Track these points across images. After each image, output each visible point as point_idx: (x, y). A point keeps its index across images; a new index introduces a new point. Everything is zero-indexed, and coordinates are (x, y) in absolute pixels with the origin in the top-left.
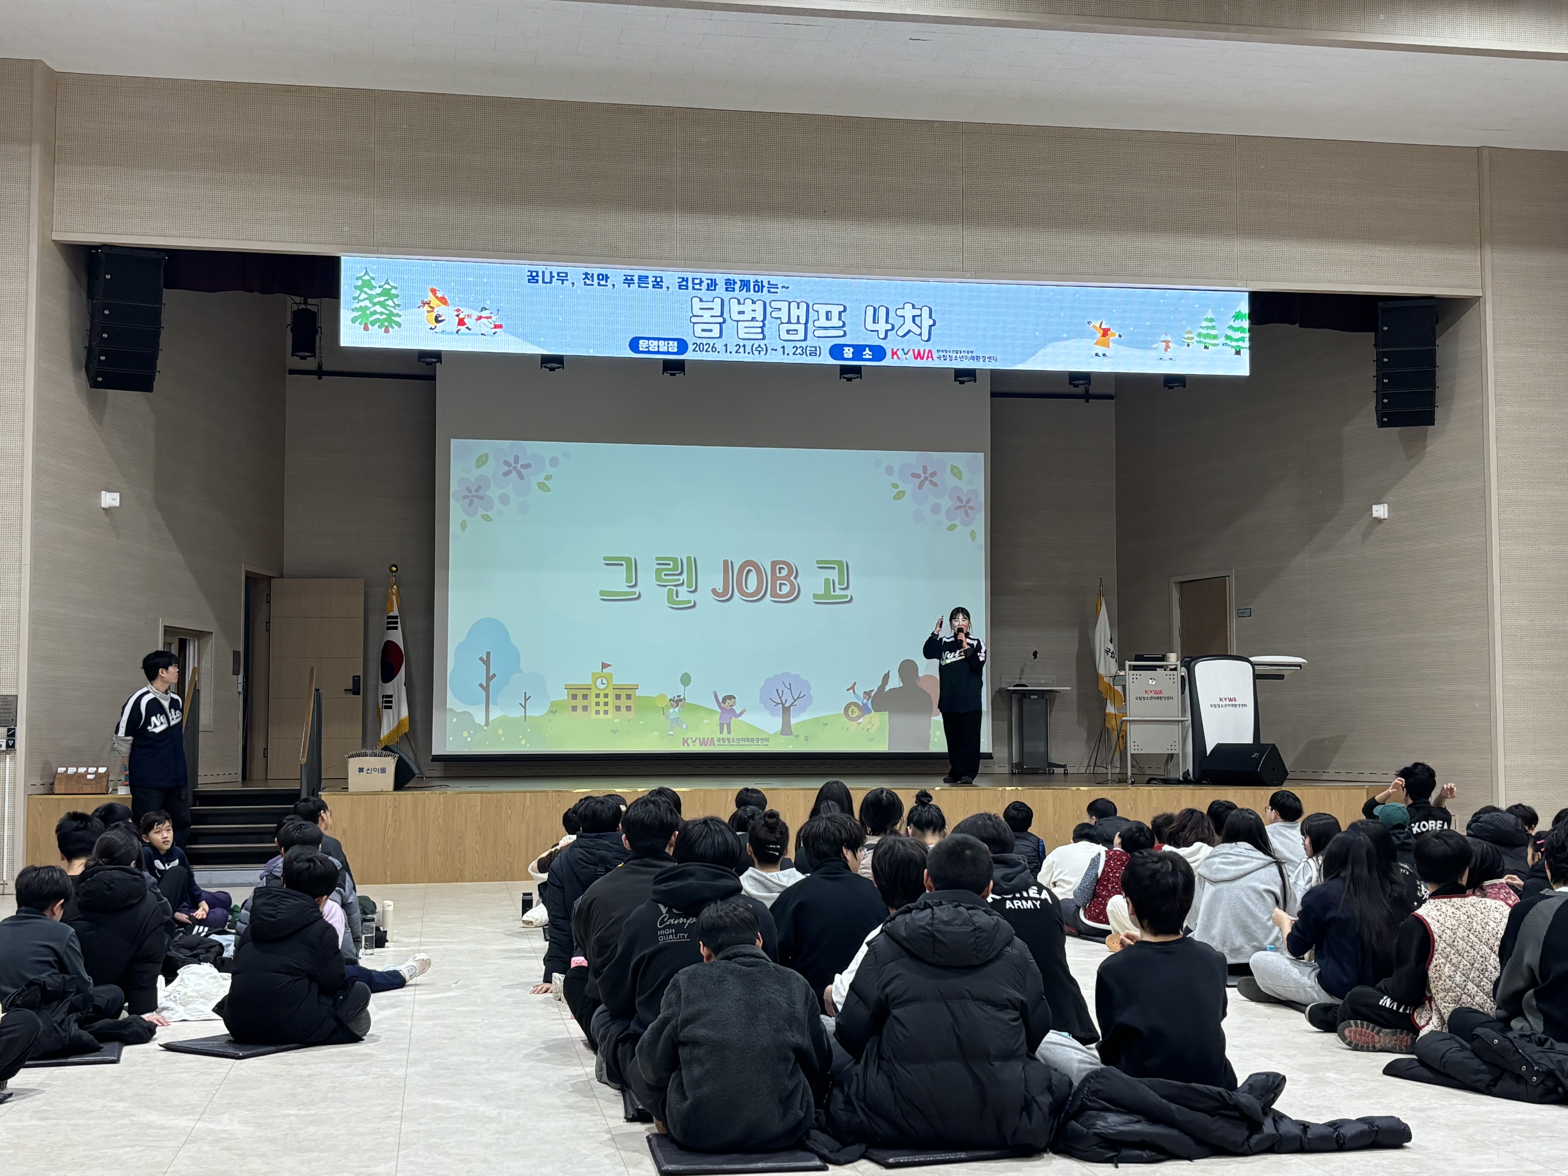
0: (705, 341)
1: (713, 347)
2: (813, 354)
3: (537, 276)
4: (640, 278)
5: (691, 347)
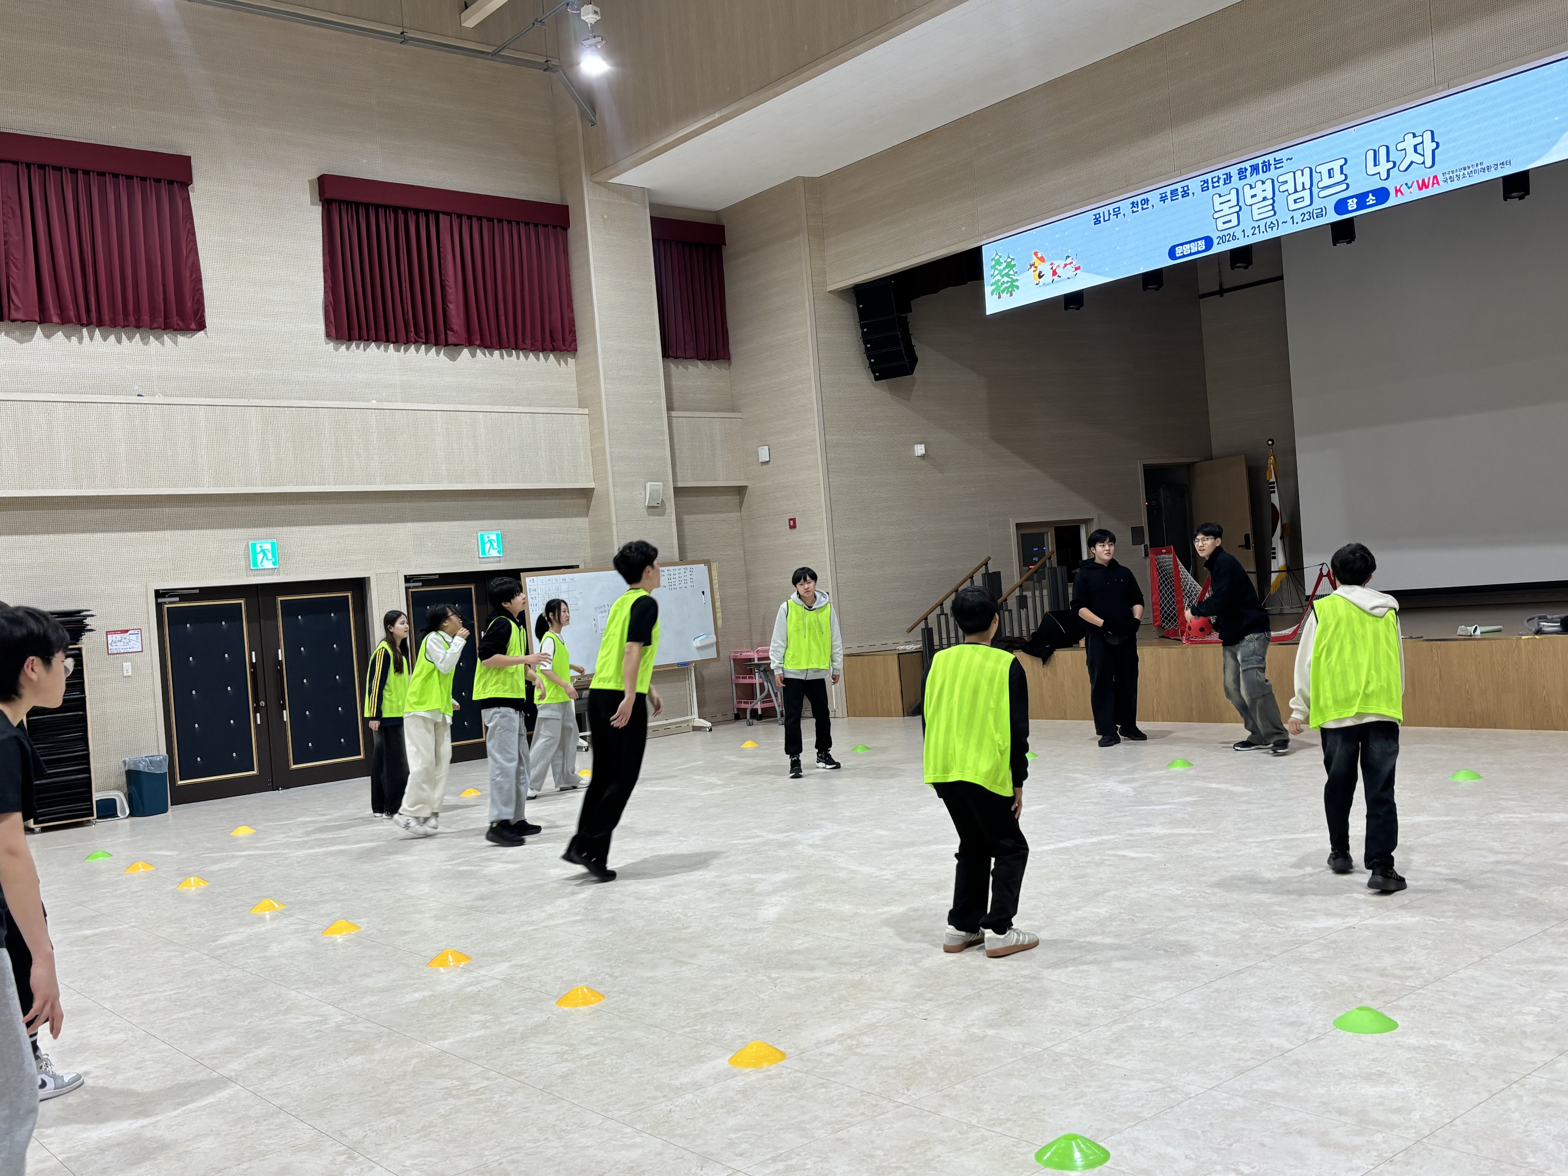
0: (1225, 233)
1: (1233, 235)
2: (1320, 215)
3: (1100, 217)
4: (1172, 192)
5: (1216, 241)
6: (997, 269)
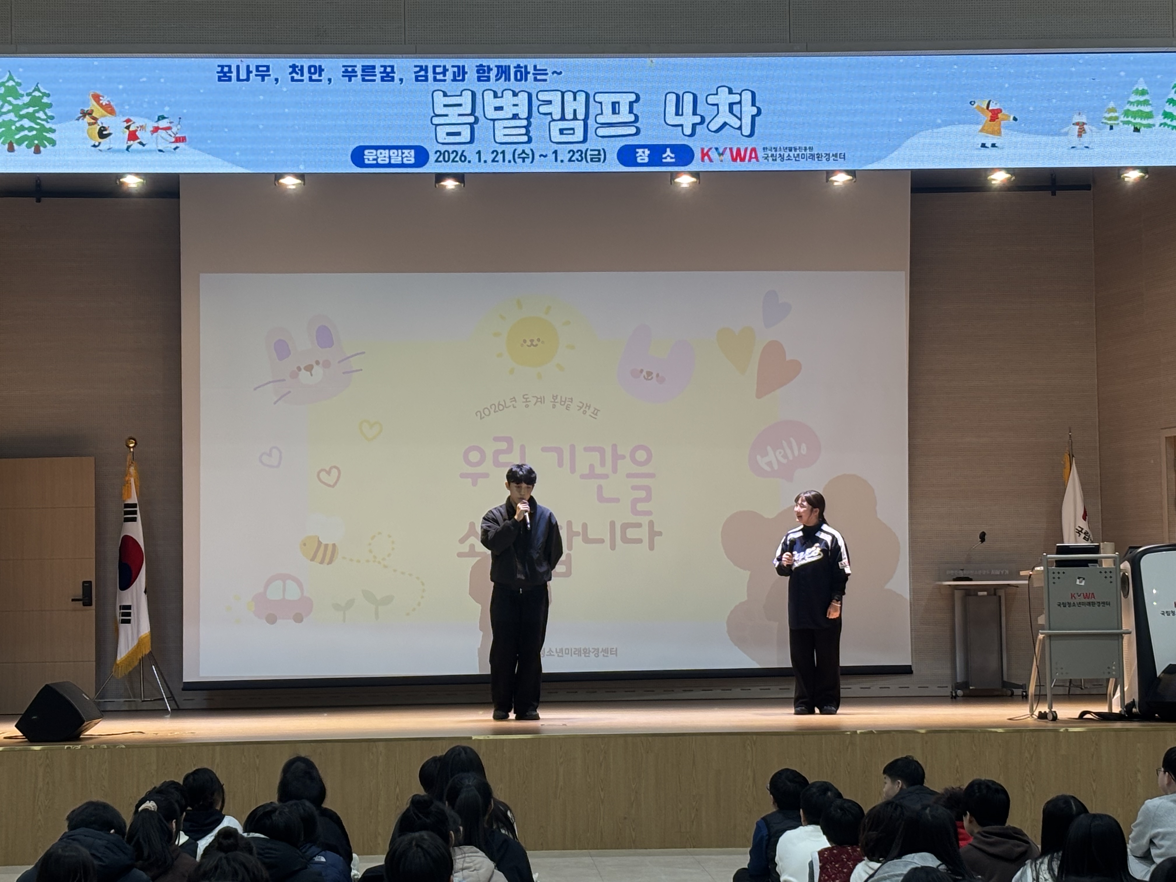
0: (451, 148)
1: (462, 155)
3: (230, 71)
4: (365, 68)
5: (432, 157)
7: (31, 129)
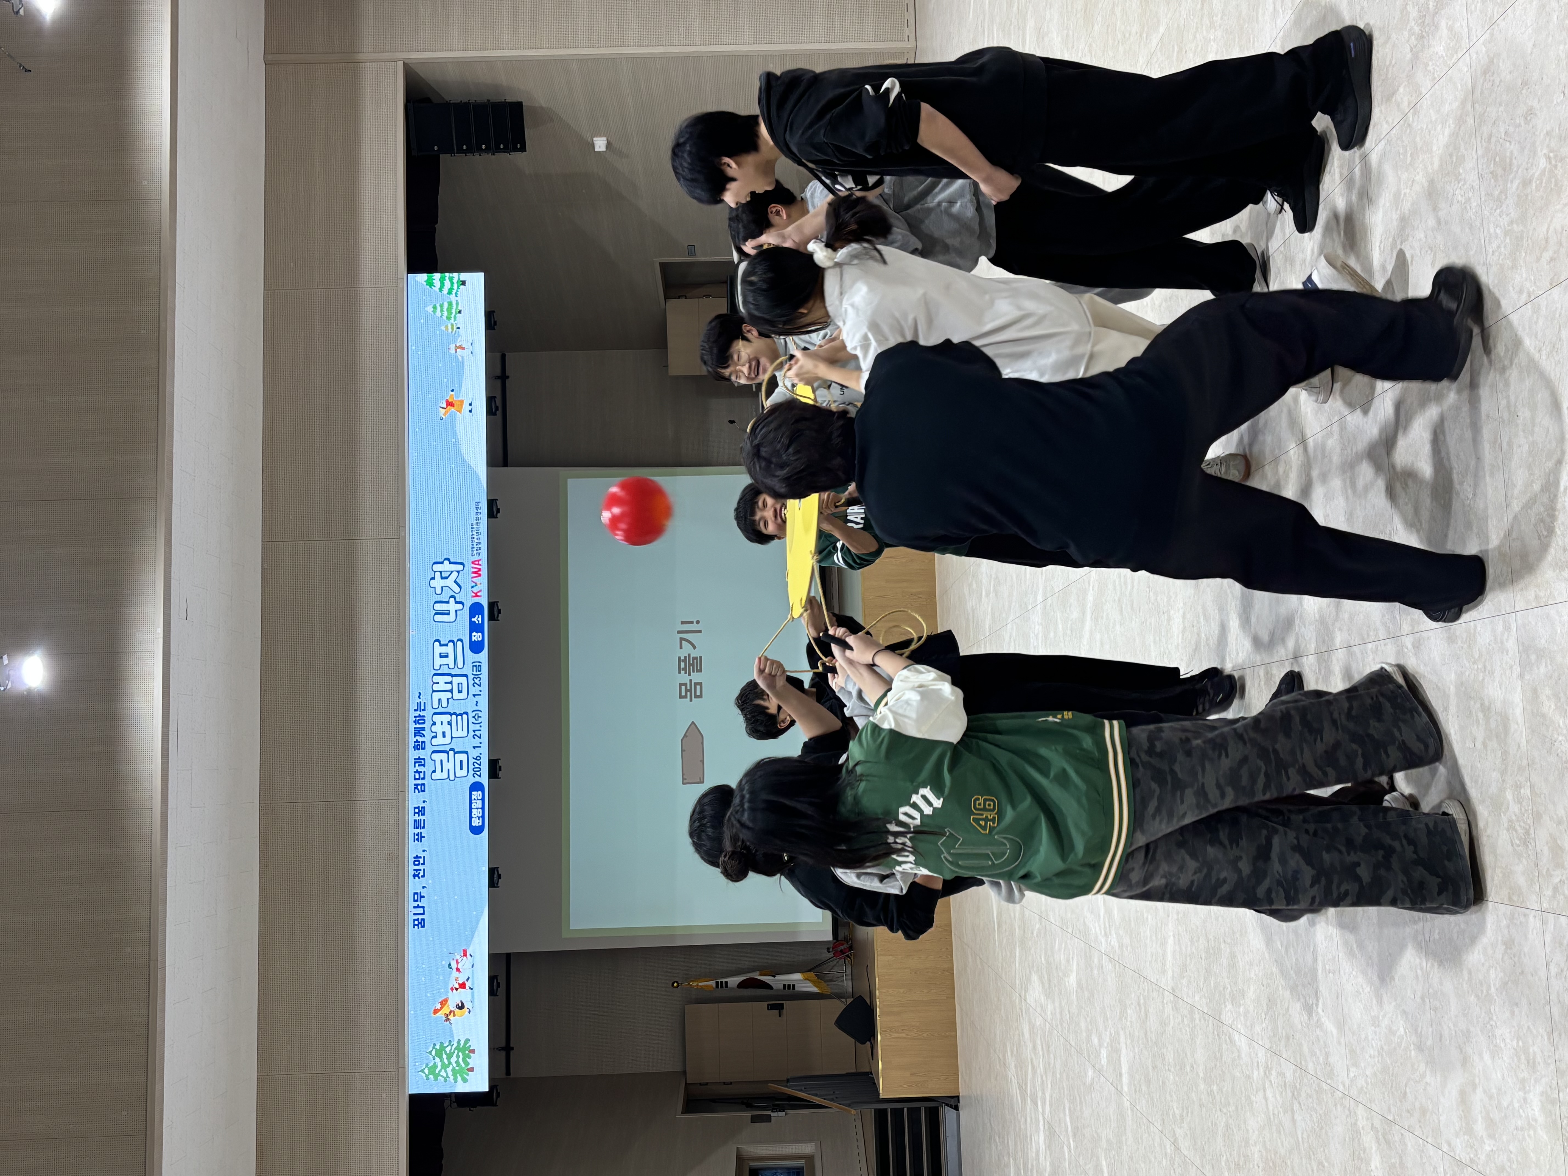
0: (471, 767)
1: (476, 759)
2: (478, 668)
3: (418, 920)
4: (416, 827)
5: (477, 779)
6: (440, 1071)
7: (458, 1056)
